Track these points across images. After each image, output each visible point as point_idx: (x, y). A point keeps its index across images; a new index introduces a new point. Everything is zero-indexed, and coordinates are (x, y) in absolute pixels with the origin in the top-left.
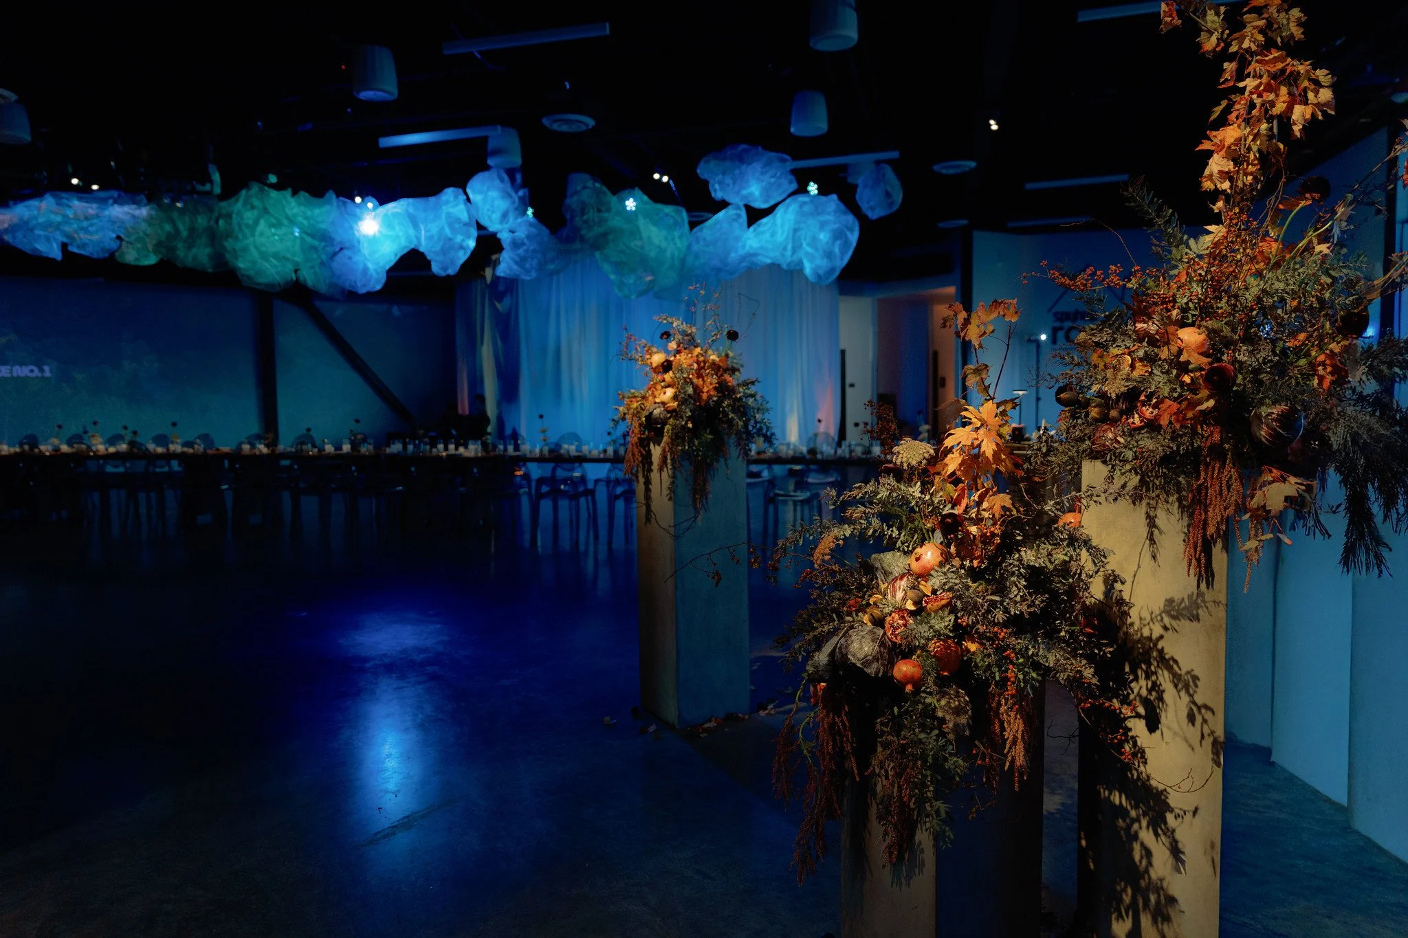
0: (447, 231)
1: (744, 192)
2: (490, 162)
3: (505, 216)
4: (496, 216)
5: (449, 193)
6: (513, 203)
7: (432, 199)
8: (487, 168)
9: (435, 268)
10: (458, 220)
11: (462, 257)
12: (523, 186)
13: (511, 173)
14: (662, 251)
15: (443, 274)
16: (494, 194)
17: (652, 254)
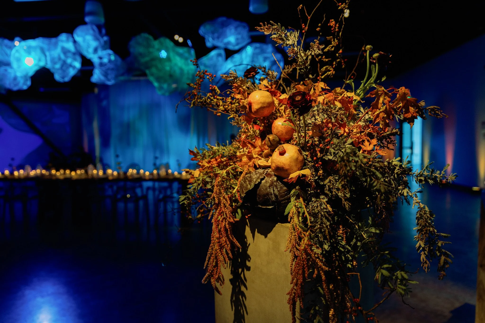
0: (63, 57)
1: (226, 40)
2: (87, 19)
3: (96, 50)
4: (91, 50)
5: (63, 37)
6: (100, 43)
7: (53, 40)
8: (85, 23)
9: (57, 77)
10: (69, 51)
11: (72, 72)
12: (106, 35)
13: (99, 27)
14: (181, 70)
15: (61, 80)
16: (89, 38)
17: (178, 71)
